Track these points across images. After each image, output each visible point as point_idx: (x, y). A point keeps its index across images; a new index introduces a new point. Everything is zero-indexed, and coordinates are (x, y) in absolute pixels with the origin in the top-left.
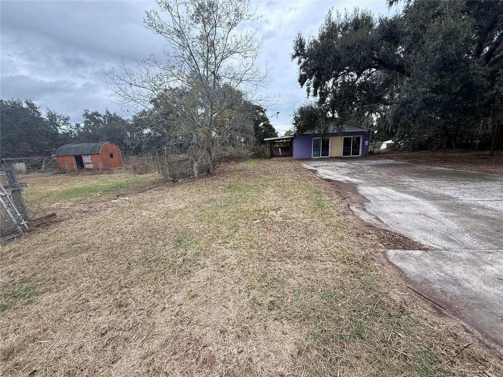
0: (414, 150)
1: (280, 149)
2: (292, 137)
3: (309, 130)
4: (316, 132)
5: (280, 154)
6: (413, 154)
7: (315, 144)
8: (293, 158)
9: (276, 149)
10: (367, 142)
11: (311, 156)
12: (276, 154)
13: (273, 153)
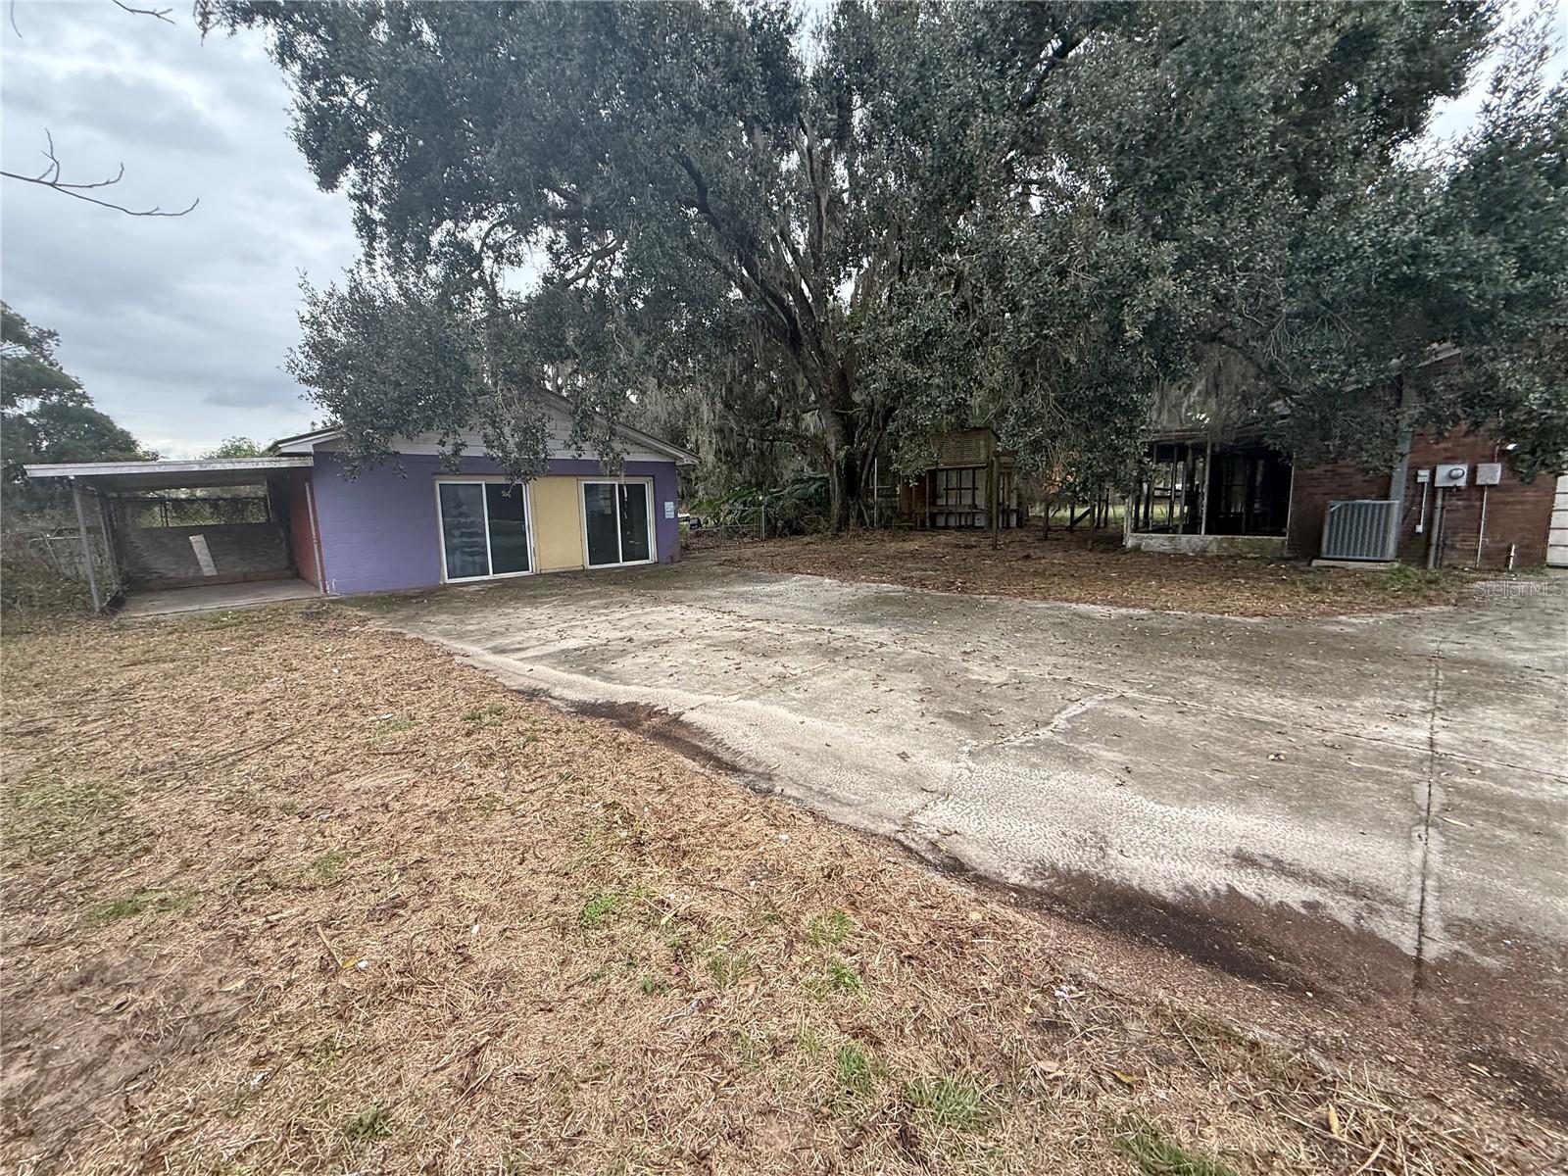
0: (773, 533)
1: (197, 542)
2: (297, 463)
3: (429, 426)
4: (476, 449)
5: (208, 568)
6: (770, 547)
7: (454, 512)
8: (325, 591)
9: (165, 541)
10: (669, 506)
11: (440, 575)
12: (171, 574)
13: (146, 570)
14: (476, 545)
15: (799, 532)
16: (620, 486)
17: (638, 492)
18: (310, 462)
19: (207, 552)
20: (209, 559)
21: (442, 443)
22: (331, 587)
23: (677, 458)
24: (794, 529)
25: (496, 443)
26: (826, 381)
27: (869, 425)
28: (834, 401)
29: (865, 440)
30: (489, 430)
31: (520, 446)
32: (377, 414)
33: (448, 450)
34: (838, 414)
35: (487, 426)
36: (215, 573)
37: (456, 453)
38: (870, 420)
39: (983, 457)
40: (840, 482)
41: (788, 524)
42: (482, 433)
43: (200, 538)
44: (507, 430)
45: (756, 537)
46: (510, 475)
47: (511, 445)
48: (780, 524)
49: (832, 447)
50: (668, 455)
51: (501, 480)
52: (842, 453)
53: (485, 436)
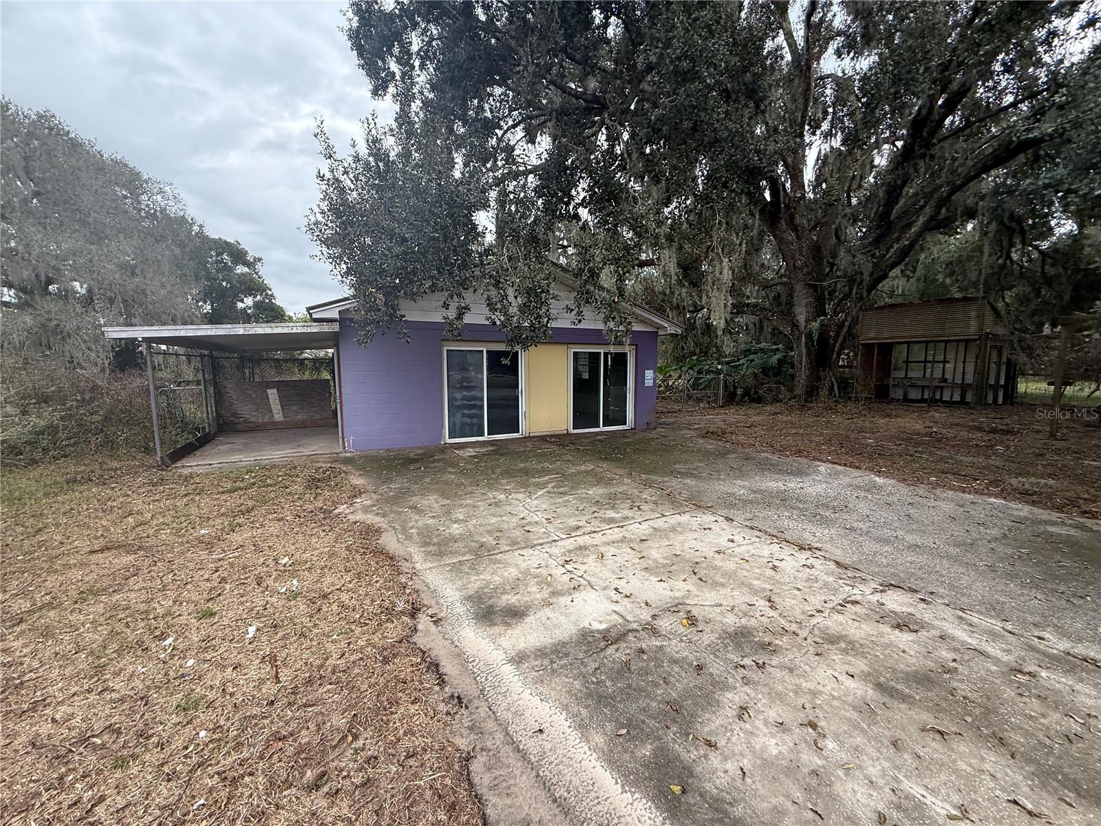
0: (731, 399)
1: (272, 393)
2: (326, 328)
3: (433, 287)
4: (478, 316)
5: (278, 416)
6: (728, 414)
7: (458, 377)
8: (344, 448)
9: (250, 392)
10: (649, 374)
11: (441, 436)
12: (253, 419)
13: (235, 415)
14: (474, 407)
15: (759, 400)
16: (606, 355)
17: (620, 360)
18: (336, 327)
19: (278, 402)
20: (279, 407)
21: (446, 306)
22: (349, 444)
23: (659, 327)
24: (752, 397)
25: (499, 306)
26: (801, 254)
27: (847, 296)
28: (809, 273)
29: (843, 311)
30: (493, 292)
31: (524, 308)
32: (382, 272)
33: (452, 313)
34: (810, 286)
35: (491, 287)
36: (282, 419)
37: (460, 316)
38: (851, 290)
39: (973, 329)
40: (809, 353)
41: (746, 393)
42: (485, 296)
43: (275, 391)
44: (510, 292)
45: (713, 403)
46: (510, 342)
47: (513, 310)
48: (739, 391)
49: (802, 319)
50: (651, 324)
51: (501, 347)
52: (815, 325)
53: (489, 299)
